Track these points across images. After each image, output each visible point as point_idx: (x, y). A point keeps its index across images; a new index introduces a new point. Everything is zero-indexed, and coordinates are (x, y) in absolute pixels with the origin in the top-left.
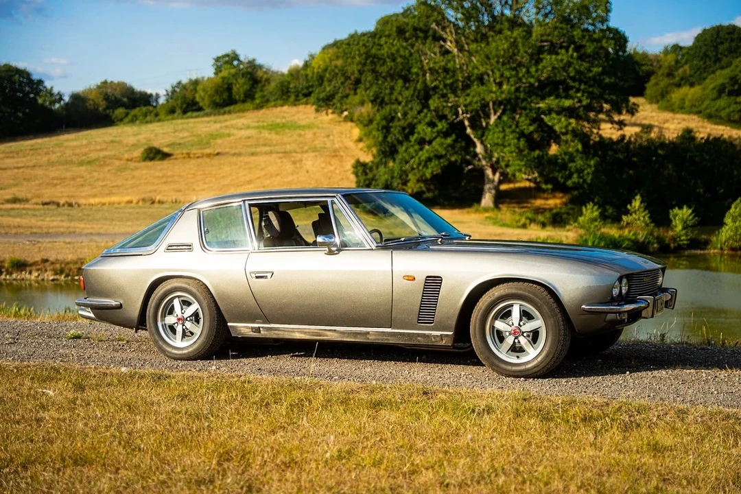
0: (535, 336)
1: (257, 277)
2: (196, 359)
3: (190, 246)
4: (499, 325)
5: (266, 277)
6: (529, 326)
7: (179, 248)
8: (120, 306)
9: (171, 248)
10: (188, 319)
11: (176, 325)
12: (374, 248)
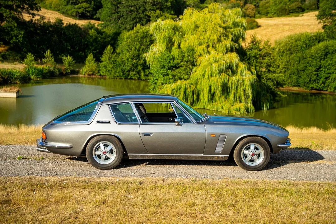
0: (259, 156)
1: (145, 135)
2: (112, 169)
3: (109, 121)
4: (246, 152)
5: (149, 135)
6: (257, 152)
7: (102, 122)
8: (71, 148)
9: (98, 122)
10: (108, 152)
11: (102, 155)
12: (195, 123)
